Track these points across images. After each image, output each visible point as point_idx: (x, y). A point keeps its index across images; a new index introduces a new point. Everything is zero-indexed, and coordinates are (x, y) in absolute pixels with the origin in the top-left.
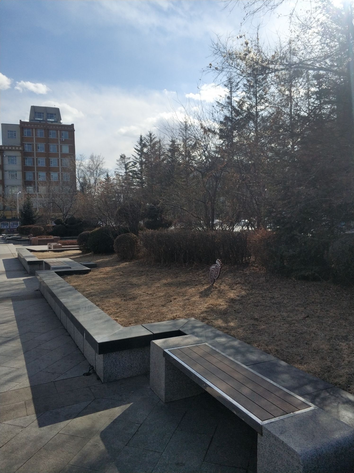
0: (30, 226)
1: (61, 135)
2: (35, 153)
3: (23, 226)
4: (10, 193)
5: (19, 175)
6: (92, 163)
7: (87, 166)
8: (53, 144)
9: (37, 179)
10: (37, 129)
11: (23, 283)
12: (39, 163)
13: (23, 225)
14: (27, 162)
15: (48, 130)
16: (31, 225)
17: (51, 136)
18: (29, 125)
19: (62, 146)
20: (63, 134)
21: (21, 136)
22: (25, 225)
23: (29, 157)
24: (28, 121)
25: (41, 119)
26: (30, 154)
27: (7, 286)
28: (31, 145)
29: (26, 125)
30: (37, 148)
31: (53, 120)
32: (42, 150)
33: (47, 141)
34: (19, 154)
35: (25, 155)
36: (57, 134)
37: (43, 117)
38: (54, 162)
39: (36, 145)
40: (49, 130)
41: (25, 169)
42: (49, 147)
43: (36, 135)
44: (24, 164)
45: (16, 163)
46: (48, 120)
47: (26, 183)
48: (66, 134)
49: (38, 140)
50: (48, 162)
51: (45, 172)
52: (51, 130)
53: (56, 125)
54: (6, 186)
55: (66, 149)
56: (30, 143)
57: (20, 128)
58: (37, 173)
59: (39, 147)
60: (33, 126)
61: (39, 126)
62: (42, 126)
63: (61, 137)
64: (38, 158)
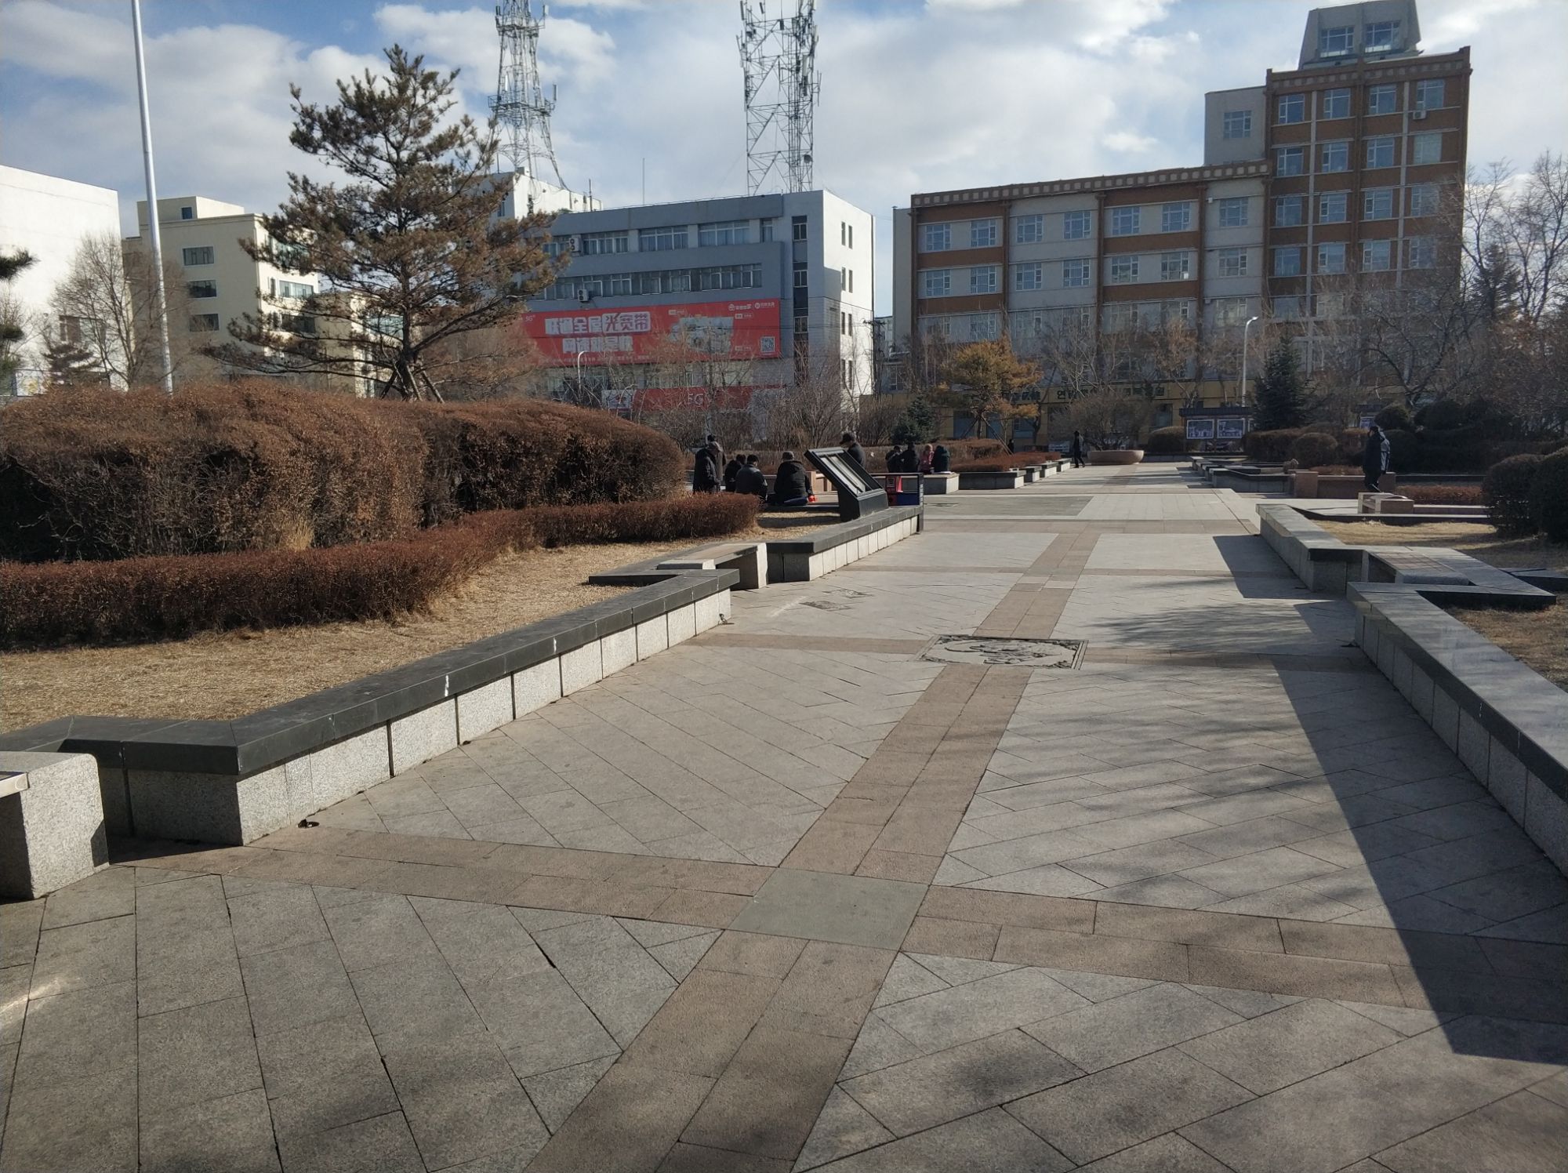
0: (1286, 432)
1: (1416, 95)
2: (1312, 180)
3: (1264, 433)
4: (1221, 323)
5: (1254, 260)
6: (1541, 190)
7: (1516, 204)
8: (1380, 137)
9: (1315, 269)
10: (1323, 91)
11: (1298, 618)
12: (1324, 212)
13: (1265, 430)
14: (1281, 215)
15: (1367, 87)
16: (1288, 427)
17: (1377, 107)
18: (1298, 83)
19: (1417, 139)
20: (1421, 92)
21: (1267, 125)
22: (1271, 428)
23: (1291, 196)
24: (1295, 67)
25: (1343, 53)
26: (1295, 185)
27: (1248, 621)
28: (1298, 150)
29: (1287, 84)
30: (1321, 158)
31: (1387, 47)
32: (1337, 167)
33: (1359, 128)
34: (1255, 188)
35: (1277, 188)
36: (1401, 99)
37: (1350, 43)
38: (1378, 204)
39: (1319, 148)
40: (1370, 86)
41: (1274, 237)
42: (1364, 151)
43: (1320, 114)
44: (1273, 223)
45: (1245, 222)
46: (1370, 50)
47: (1276, 287)
48: (1433, 93)
49: (1327, 130)
50: (1356, 205)
51: (1344, 243)
52: (1376, 85)
53: (1396, 66)
54: (1207, 302)
55: (1429, 149)
56: (1298, 145)
57: (1264, 97)
58: (1315, 249)
59: (1327, 155)
60: (1310, 81)
61: (1332, 79)
62: (1344, 77)
63: (1412, 105)
64: (1325, 193)
